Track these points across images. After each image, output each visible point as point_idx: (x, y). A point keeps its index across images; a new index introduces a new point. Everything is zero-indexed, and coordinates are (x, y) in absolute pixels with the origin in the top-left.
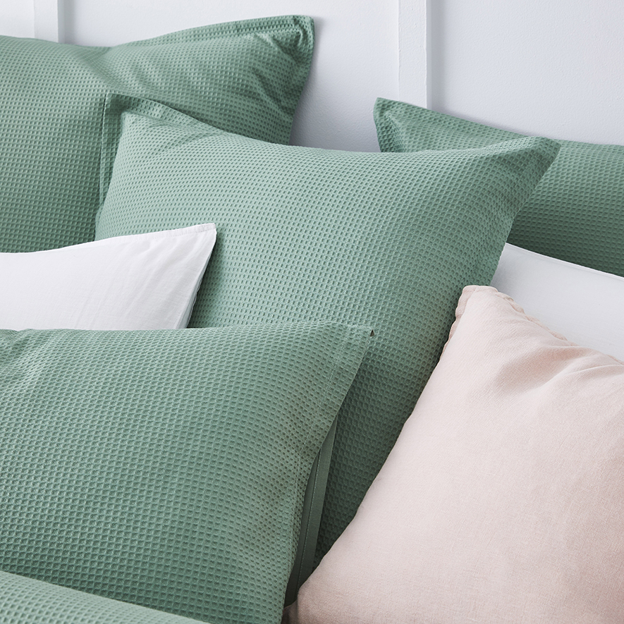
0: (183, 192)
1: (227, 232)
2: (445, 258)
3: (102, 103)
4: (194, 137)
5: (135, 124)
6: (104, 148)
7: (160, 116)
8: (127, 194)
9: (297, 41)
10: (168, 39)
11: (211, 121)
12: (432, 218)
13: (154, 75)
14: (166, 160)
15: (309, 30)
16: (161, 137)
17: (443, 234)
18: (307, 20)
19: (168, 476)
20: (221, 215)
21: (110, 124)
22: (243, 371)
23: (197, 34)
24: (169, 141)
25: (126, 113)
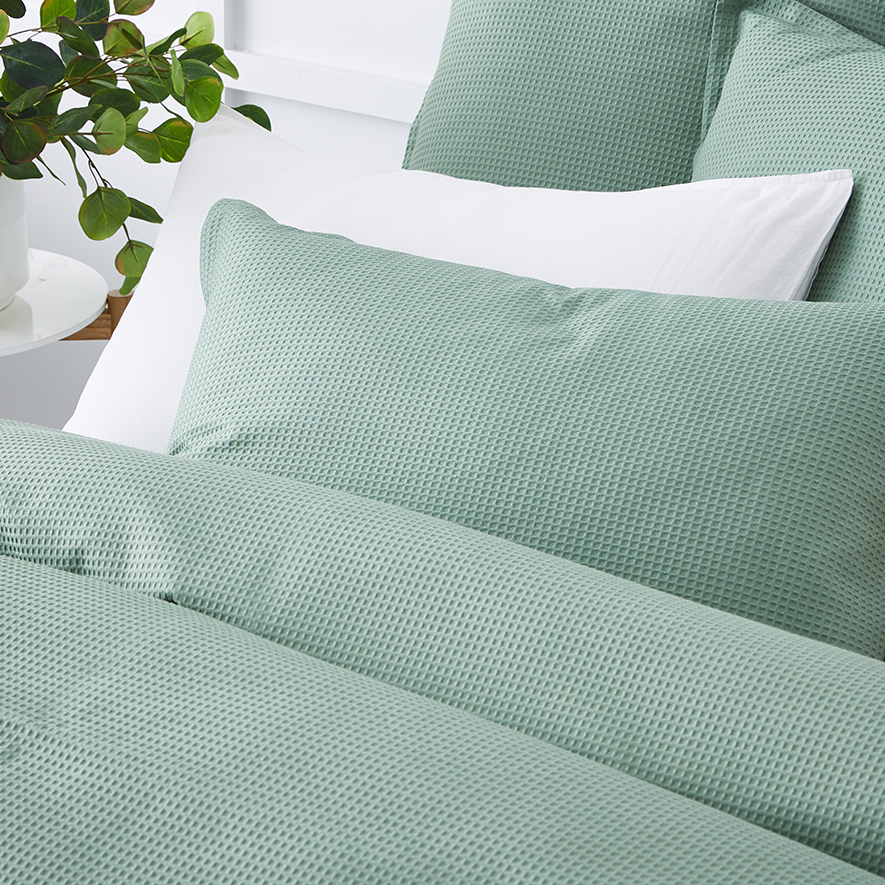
0: (814, 126)
1: (868, 184)
4: (839, 51)
5: (758, 28)
6: (713, 61)
7: (795, 19)
8: (737, 126)
11: (868, 33)
14: (795, 81)
16: (791, 48)
19: (751, 478)
20: (862, 160)
21: (723, 26)
22: (863, 358)
24: (803, 54)
25: (746, 11)
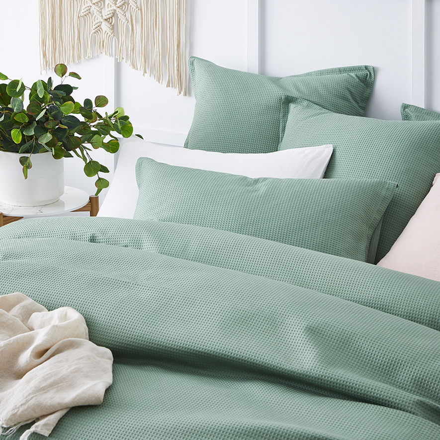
1: (337, 148)
2: (429, 162)
3: (281, 99)
5: (295, 108)
6: (282, 118)
7: (306, 105)
9: (367, 77)
10: (308, 74)
12: (424, 145)
13: (303, 88)
14: (310, 122)
15: (372, 72)
16: (307, 113)
17: (428, 152)
18: (371, 68)
21: (284, 108)
23: (321, 73)
24: (311, 114)
25: (291, 104)
